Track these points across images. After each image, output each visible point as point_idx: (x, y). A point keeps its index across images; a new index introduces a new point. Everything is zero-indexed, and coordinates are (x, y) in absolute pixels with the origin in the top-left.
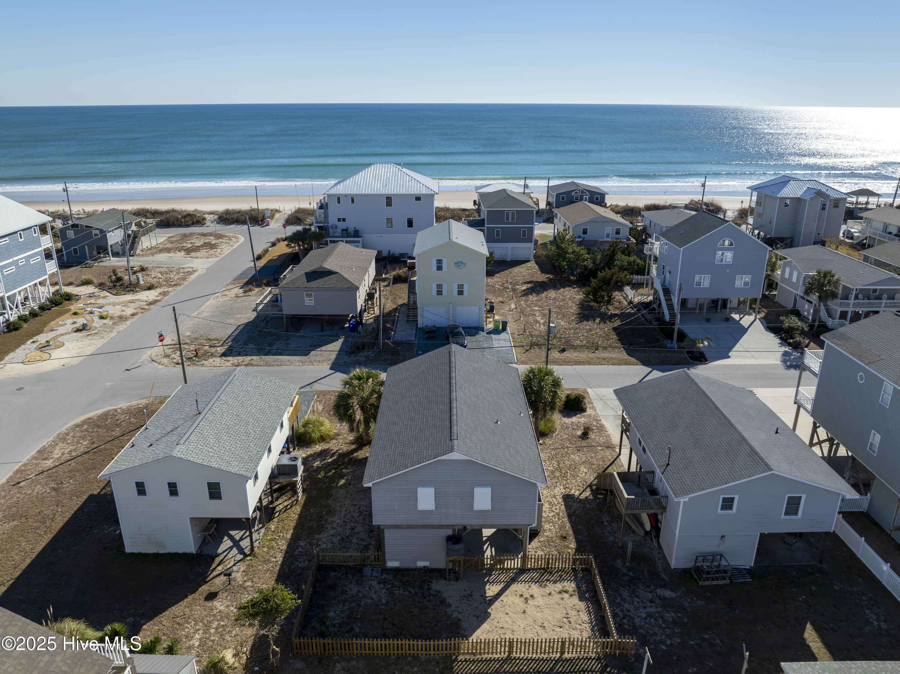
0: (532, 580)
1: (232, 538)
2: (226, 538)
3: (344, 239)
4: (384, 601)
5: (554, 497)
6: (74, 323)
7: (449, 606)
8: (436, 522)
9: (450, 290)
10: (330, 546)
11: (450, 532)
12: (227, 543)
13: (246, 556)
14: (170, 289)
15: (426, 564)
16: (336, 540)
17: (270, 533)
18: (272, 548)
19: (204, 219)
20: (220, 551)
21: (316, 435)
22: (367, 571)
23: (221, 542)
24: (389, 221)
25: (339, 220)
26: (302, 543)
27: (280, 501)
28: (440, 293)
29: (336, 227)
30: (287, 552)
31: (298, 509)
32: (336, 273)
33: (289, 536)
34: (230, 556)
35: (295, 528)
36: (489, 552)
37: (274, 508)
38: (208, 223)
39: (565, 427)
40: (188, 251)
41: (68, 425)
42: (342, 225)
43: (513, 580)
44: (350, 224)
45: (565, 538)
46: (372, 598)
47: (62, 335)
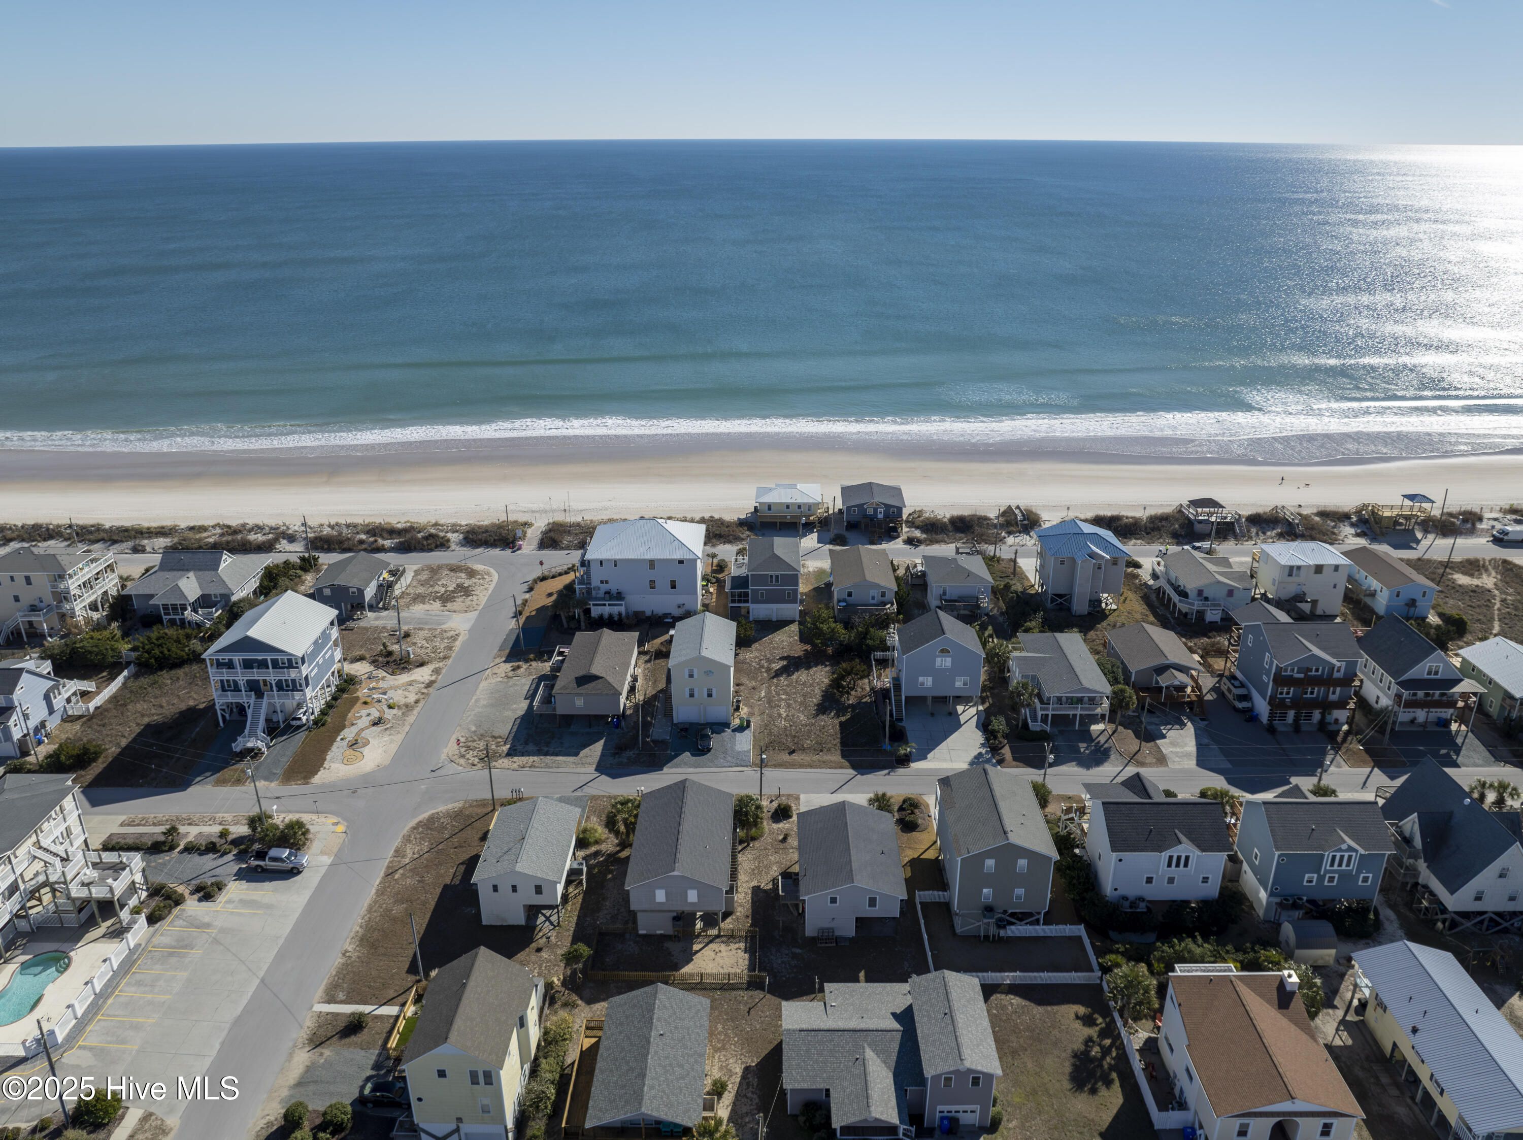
0: (722, 942)
1: (544, 915)
2: (540, 915)
3: (607, 603)
4: (636, 953)
5: (747, 889)
6: (369, 715)
7: (672, 954)
8: (665, 908)
9: (701, 694)
10: (605, 921)
11: (675, 914)
12: (541, 918)
13: (555, 927)
14: (441, 664)
15: (662, 932)
16: (608, 917)
17: (568, 911)
18: (569, 920)
19: (448, 541)
20: (538, 923)
21: (591, 840)
22: (627, 936)
23: (538, 918)
24: (652, 585)
25: (602, 582)
26: (588, 919)
28: (692, 695)
29: (599, 588)
30: (577, 923)
31: (582, 894)
32: (602, 678)
34: (545, 926)
35: (581, 908)
36: (699, 925)
37: (570, 896)
38: (453, 546)
39: (771, 832)
40: (443, 600)
41: (407, 828)
42: (604, 587)
43: (711, 942)
44: (613, 587)
45: (747, 917)
46: (630, 952)
47: (363, 730)
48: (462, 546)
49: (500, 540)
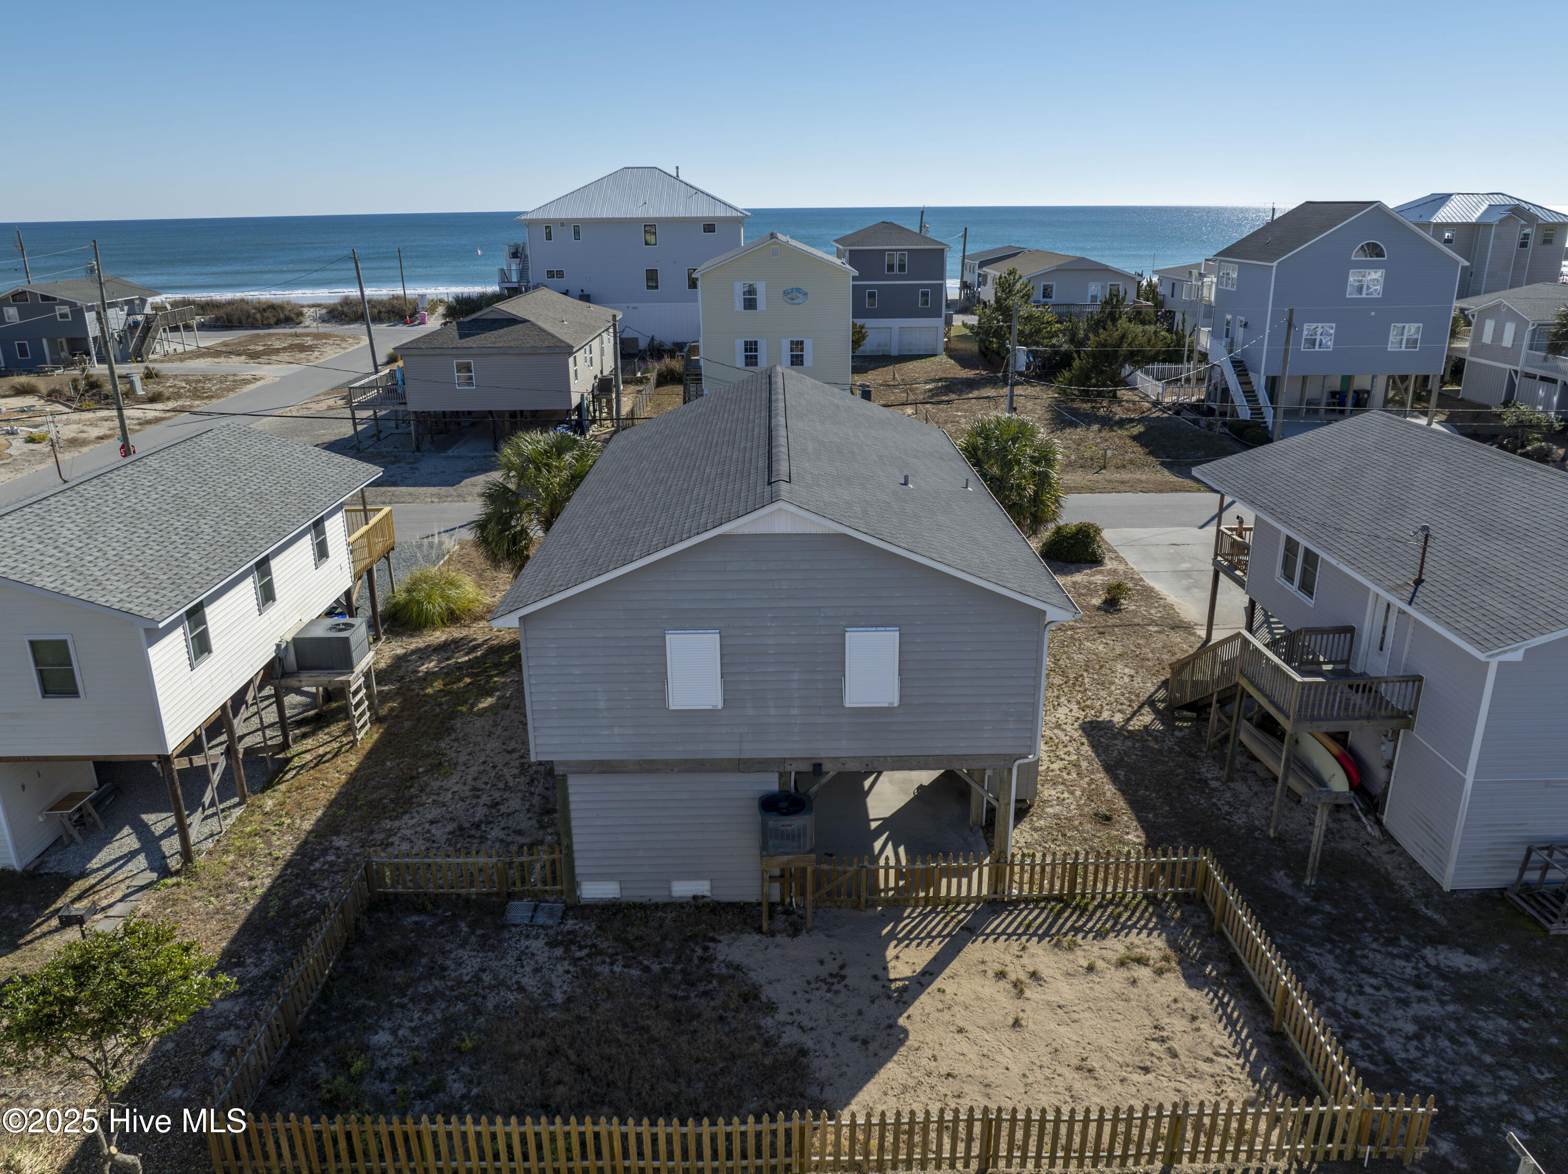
1: (143, 831)
2: (127, 830)
4: (559, 997)
5: (1058, 726)
7: (771, 1008)
8: (724, 750)
9: (774, 354)
10: (420, 845)
11: (771, 783)
12: (127, 840)
13: (165, 872)
14: (195, 403)
15: (701, 888)
16: (439, 833)
17: (258, 817)
18: (252, 853)
19: (301, 314)
20: (96, 862)
22: (519, 911)
23: (107, 841)
24: (652, 276)
25: (550, 274)
26: (340, 842)
27: (309, 743)
28: (751, 360)
30: (289, 864)
31: (352, 761)
32: (525, 321)
33: (307, 825)
34: (120, 876)
35: (333, 804)
36: (890, 858)
37: (288, 760)
38: (307, 322)
40: (254, 356)
42: (555, 286)
43: (970, 931)
44: (573, 285)
45: (1108, 818)
46: (521, 989)
48: (324, 321)
49: (388, 312)
